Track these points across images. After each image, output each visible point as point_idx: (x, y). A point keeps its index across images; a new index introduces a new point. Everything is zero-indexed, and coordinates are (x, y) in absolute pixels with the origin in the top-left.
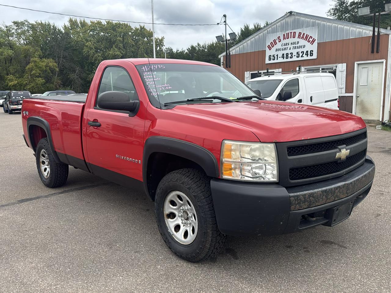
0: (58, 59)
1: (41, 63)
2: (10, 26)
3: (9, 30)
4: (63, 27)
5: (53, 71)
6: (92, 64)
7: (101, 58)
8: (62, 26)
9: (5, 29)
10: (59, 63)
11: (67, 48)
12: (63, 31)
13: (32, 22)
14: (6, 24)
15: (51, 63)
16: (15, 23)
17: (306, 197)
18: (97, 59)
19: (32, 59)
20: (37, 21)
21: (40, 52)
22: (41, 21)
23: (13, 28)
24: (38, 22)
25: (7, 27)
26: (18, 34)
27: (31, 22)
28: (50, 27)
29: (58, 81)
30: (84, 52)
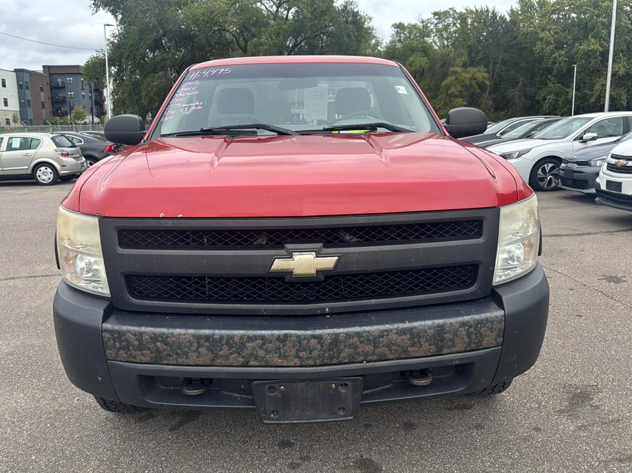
0: (494, 66)
1: (463, 74)
2: (428, 20)
3: (426, 27)
4: (509, 12)
5: (482, 87)
6: (548, 71)
7: (564, 59)
8: (507, 11)
9: (420, 25)
10: (495, 71)
11: (511, 46)
12: (508, 19)
13: (460, 9)
14: (422, 18)
15: (481, 74)
16: (435, 14)
17: (144, 338)
18: (557, 61)
19: (451, 69)
20: (468, 7)
21: (465, 58)
22: (475, 6)
23: (432, 22)
24: (468, 9)
25: (423, 22)
26: (438, 30)
27: (458, 11)
28: (488, 15)
29: (488, 102)
30: (536, 50)
